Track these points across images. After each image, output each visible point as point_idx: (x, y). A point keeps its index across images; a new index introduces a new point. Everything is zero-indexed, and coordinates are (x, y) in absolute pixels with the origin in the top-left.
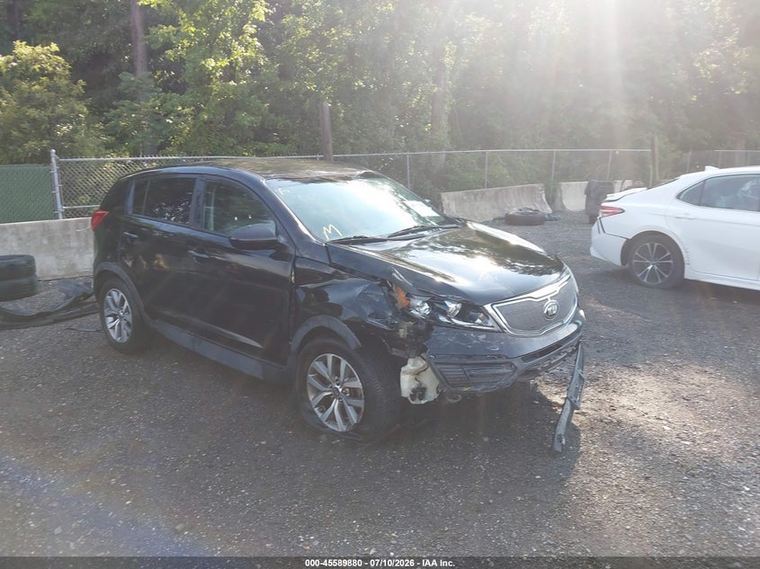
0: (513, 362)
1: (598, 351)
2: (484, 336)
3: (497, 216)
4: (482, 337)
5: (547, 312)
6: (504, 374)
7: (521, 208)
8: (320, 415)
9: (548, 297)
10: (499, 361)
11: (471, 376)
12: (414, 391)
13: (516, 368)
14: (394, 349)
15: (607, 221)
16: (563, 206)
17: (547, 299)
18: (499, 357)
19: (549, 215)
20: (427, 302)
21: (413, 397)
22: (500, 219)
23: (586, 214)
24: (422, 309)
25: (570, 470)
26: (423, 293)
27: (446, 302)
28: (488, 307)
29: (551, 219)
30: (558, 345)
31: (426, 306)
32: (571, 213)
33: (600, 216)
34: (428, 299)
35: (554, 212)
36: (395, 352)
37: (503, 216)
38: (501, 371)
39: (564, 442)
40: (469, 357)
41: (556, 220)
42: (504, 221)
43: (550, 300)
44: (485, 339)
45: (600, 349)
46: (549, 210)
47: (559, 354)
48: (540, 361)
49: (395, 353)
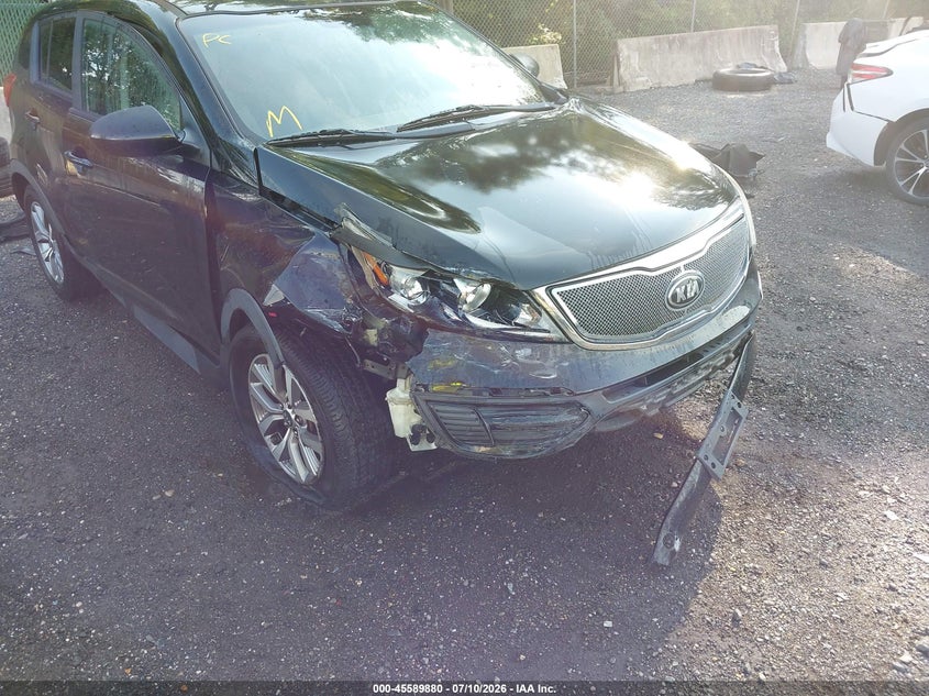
0: (584, 402)
1: (799, 329)
2: (528, 351)
3: (701, 76)
4: (523, 353)
5: (675, 296)
6: (562, 424)
7: (739, 63)
8: (273, 447)
9: (681, 265)
10: (553, 399)
11: (493, 427)
12: (414, 429)
13: (589, 412)
14: (368, 362)
15: (859, 89)
16: (806, 60)
17: (678, 270)
18: (556, 391)
19: (780, 75)
20: (418, 279)
21: (415, 438)
22: (705, 80)
23: (838, 74)
24: (408, 291)
25: (677, 611)
26: (412, 261)
27: (456, 280)
28: (541, 292)
29: (783, 81)
30: (695, 355)
31: (418, 287)
32: (816, 72)
33: (850, 81)
34: (420, 273)
35: (789, 71)
36: (370, 366)
37: (710, 76)
38: (556, 420)
39: (677, 546)
40: (495, 392)
41: (790, 82)
42: (711, 83)
43: (683, 272)
44: (530, 357)
45: (803, 324)
46: (782, 67)
47: (695, 372)
48: (649, 392)
49: (370, 369)
